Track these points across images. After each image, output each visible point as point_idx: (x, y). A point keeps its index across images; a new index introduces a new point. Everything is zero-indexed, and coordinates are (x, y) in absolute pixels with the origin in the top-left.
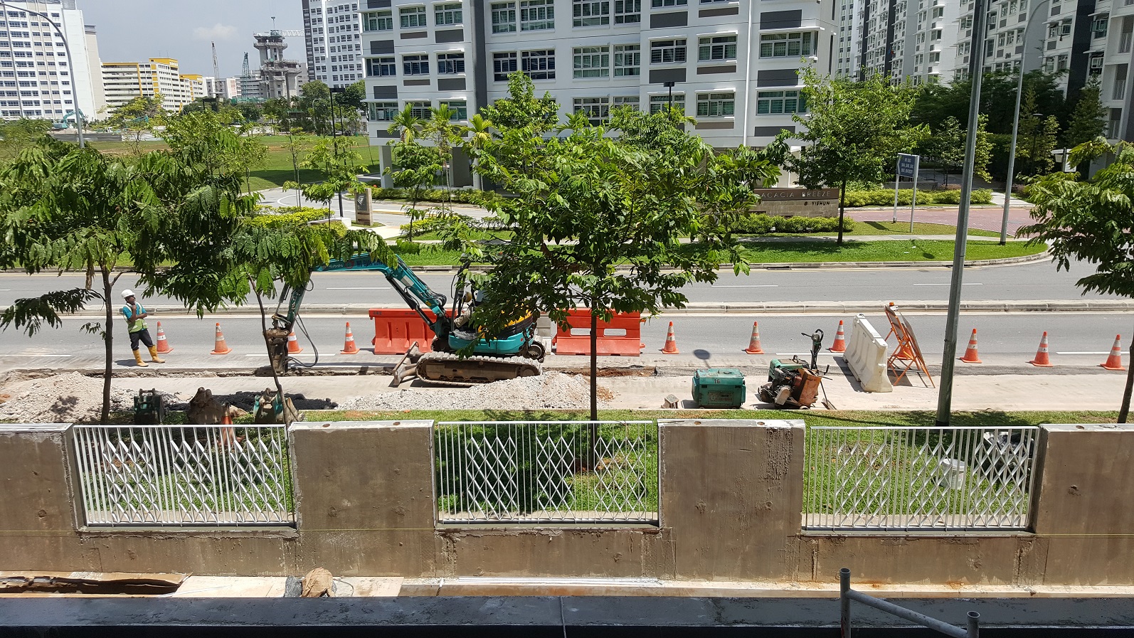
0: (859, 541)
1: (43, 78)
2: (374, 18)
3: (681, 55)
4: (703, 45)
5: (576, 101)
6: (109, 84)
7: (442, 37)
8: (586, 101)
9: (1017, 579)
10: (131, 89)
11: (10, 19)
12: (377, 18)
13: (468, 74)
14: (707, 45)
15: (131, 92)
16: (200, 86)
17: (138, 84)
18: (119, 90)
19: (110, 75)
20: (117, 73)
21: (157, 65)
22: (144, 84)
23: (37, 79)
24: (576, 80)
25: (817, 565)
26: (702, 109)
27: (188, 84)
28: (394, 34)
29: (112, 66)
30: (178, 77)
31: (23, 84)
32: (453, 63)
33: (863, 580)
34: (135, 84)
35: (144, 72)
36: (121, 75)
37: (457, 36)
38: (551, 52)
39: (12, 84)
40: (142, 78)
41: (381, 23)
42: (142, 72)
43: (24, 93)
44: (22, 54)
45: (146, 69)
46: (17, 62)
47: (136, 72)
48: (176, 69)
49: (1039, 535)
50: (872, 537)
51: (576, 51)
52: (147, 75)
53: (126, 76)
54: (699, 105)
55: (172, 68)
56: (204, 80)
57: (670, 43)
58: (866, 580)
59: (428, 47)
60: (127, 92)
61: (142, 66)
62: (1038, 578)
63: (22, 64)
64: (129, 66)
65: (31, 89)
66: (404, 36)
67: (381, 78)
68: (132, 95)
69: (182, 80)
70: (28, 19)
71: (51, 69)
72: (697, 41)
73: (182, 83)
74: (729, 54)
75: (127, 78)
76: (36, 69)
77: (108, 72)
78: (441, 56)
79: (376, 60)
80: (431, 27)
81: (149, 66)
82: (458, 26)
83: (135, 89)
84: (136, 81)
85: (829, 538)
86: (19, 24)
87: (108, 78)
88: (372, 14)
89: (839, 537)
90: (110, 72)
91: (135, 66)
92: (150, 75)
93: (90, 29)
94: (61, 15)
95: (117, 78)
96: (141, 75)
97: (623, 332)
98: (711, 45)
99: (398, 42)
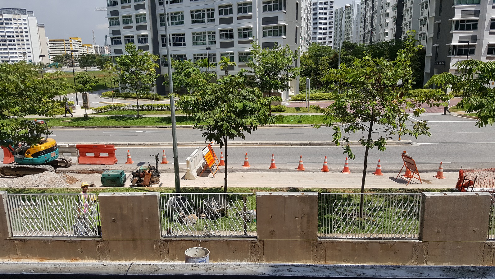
0: (33, 242)
1: (19, 47)
2: (113, 20)
3: (231, 36)
4: (240, 32)
5: (194, 55)
6: (52, 49)
7: (139, 28)
8: (198, 55)
9: (99, 258)
10: (61, 51)
11: (5, 21)
12: (114, 20)
13: (150, 44)
14: (241, 32)
15: (61, 52)
16: (91, 49)
17: (64, 48)
18: (56, 51)
19: (52, 45)
20: (55, 44)
21: (72, 40)
22: (67, 48)
23: (17, 47)
24: (194, 46)
25: (19, 252)
26: (241, 59)
27: (86, 48)
28: (120, 27)
29: (53, 41)
30: (81, 46)
31: (10, 49)
32: (143, 39)
33: (38, 258)
34: (63, 48)
35: (67, 43)
36: (57, 45)
37: (145, 28)
38: (184, 34)
39: (6, 49)
40: (66, 46)
41: (116, 22)
42: (66, 43)
43: (11, 53)
44: (10, 36)
45: (67, 42)
46: (8, 40)
47: (63, 43)
48: (81, 42)
49: (104, 239)
50: (38, 240)
51: (193, 34)
52: (68, 45)
53: (59, 45)
54: (239, 57)
55: (79, 42)
56: (93, 47)
57: (227, 31)
58: (39, 258)
59: (133, 32)
60: (59, 52)
61: (66, 41)
62: (108, 257)
63: (10, 41)
64: (60, 41)
65: (14, 51)
66: (124, 28)
67: (117, 46)
68: (62, 53)
69: (83, 47)
70: (13, 22)
71: (22, 42)
72: (237, 30)
73: (83, 48)
74: (250, 36)
75: (60, 46)
76: (16, 43)
77: (51, 44)
78: (138, 36)
79: (115, 38)
80: (134, 24)
81: (69, 41)
82: (145, 23)
83: (63, 51)
84: (63, 47)
85: (21, 240)
86: (9, 24)
87: (52, 46)
88: (113, 19)
89: (25, 240)
90: (52, 44)
91: (63, 41)
92: (69, 45)
93: (40, 25)
94: (27, 20)
95: (55, 46)
96: (65, 45)
97: (107, 155)
98: (243, 31)
99: (122, 30)
